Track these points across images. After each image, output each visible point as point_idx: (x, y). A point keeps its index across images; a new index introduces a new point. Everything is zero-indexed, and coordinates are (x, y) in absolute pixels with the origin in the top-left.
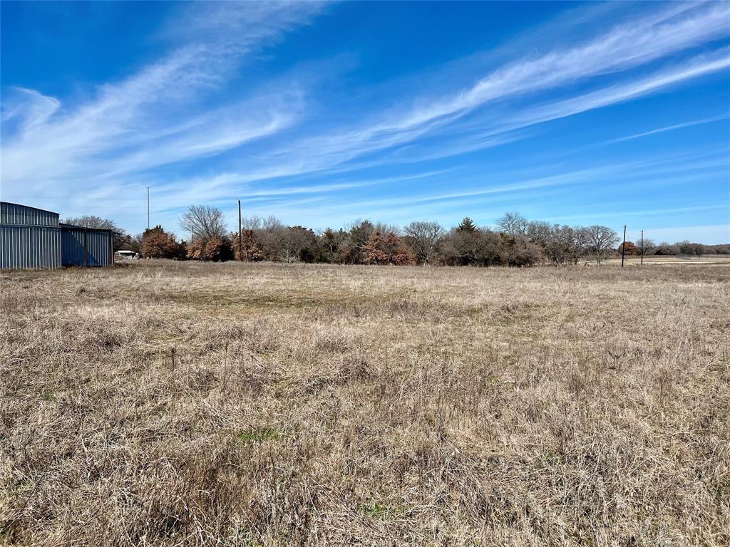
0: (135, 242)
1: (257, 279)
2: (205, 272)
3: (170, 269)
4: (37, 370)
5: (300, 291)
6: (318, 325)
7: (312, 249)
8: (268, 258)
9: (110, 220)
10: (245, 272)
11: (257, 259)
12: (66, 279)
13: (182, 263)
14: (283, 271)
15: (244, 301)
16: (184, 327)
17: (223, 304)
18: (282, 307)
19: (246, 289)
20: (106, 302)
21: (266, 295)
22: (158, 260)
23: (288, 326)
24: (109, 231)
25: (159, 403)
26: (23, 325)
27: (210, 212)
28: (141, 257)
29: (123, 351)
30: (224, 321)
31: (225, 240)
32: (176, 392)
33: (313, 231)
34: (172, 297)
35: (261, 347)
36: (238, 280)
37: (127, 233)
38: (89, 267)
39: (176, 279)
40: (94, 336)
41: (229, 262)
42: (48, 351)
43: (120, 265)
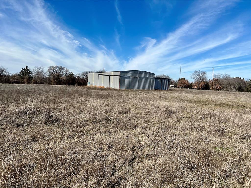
0: (175, 83)
1: (219, 97)
2: (199, 93)
3: (187, 92)
4: (151, 117)
5: (238, 102)
6: (246, 116)
7: (243, 86)
8: (224, 89)
9: (168, 75)
10: (214, 94)
11: (218, 90)
12: (156, 93)
13: (191, 90)
14: (230, 94)
15: (214, 104)
16: (193, 110)
17: (206, 105)
18: (230, 107)
19: (215, 100)
20: (167, 100)
21: (223, 103)
22: (183, 89)
23: (233, 114)
24: (168, 79)
25: (186, 132)
26: (146, 105)
27: (202, 72)
28: (177, 87)
29: (174, 115)
30: (207, 110)
31: (206, 82)
32: (192, 129)
33: (244, 79)
34: (188, 101)
35: (222, 120)
36: (211, 97)
37: (173, 80)
38: (162, 90)
39: (189, 95)
40: (166, 109)
41: (208, 90)
42: (153, 112)
43: (171, 90)
